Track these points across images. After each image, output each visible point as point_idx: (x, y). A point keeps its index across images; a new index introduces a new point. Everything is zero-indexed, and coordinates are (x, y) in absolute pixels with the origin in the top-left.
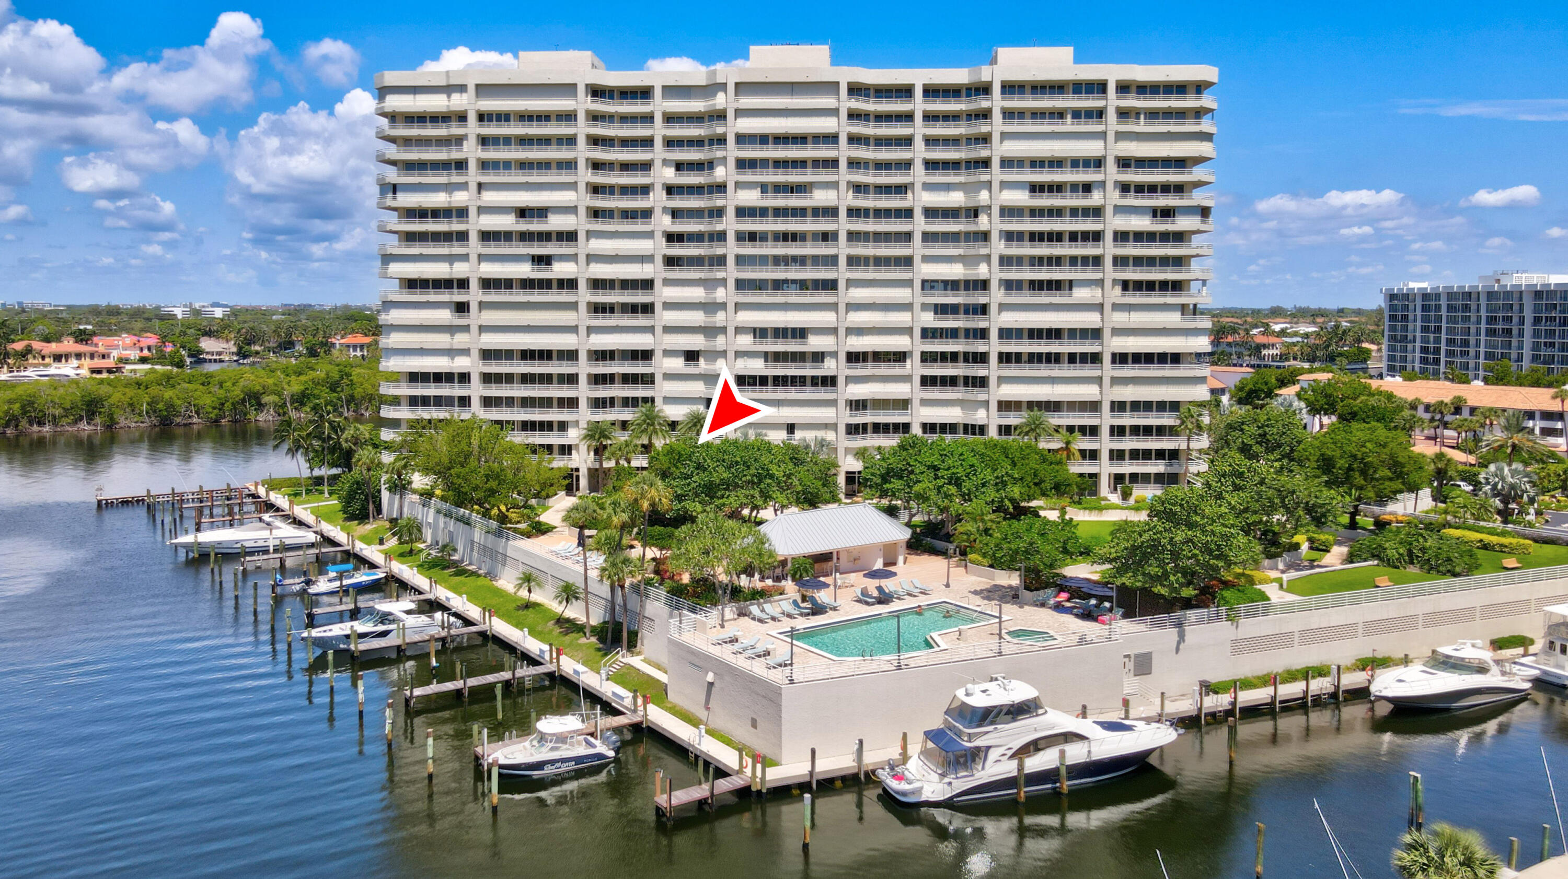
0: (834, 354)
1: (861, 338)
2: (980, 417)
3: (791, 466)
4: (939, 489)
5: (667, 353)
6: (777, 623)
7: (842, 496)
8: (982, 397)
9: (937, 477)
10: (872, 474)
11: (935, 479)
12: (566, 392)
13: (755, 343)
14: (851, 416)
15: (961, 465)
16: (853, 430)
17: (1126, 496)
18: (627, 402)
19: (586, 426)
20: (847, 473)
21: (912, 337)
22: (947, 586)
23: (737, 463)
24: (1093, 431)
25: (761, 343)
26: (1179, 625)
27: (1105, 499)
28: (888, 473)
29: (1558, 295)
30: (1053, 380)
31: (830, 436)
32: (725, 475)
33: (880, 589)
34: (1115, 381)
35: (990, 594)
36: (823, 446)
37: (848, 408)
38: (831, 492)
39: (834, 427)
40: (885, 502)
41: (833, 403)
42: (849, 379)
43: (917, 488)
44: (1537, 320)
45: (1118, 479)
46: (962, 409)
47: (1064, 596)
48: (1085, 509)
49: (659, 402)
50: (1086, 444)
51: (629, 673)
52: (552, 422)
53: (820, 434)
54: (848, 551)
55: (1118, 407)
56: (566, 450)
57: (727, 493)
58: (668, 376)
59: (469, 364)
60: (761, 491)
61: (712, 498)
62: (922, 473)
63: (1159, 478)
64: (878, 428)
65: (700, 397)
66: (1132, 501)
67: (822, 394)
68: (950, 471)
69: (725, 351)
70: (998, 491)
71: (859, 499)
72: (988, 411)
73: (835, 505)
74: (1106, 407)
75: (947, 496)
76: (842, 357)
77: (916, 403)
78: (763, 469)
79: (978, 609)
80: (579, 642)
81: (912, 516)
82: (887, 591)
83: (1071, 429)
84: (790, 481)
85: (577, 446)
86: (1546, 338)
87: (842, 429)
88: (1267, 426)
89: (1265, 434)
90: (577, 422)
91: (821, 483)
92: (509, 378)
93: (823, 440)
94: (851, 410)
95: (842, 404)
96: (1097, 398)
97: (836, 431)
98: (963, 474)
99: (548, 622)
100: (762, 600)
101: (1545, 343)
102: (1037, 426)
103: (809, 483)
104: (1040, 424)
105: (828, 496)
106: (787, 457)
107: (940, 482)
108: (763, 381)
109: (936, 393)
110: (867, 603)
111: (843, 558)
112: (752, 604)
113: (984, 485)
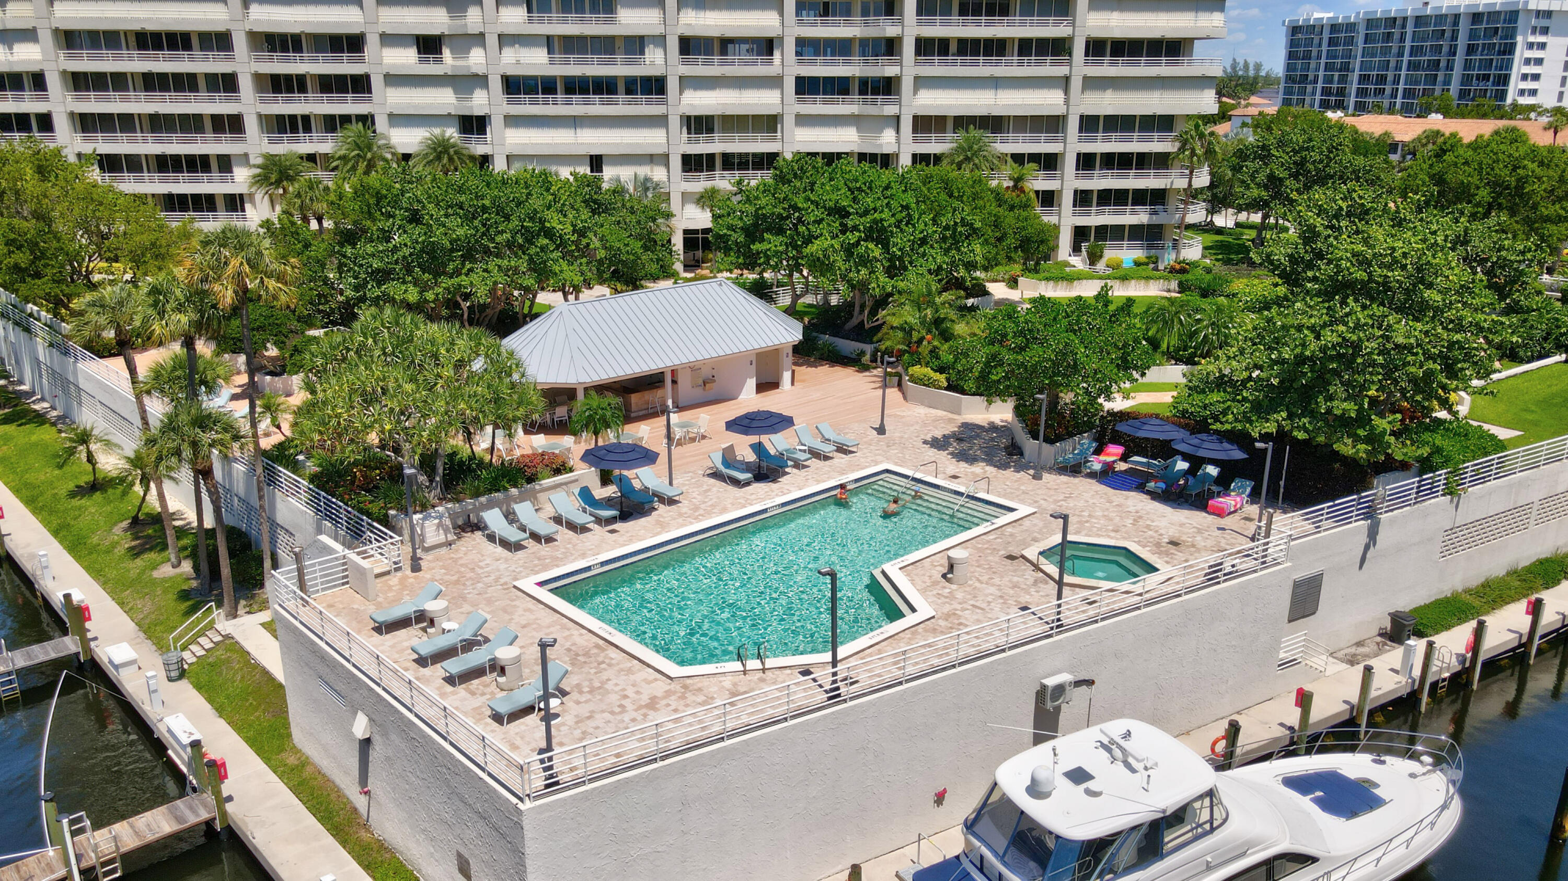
0: (660, 40)
1: (701, 14)
2: (886, 141)
3: (585, 214)
4: (849, 250)
5: (388, 39)
6: (544, 550)
7: (678, 267)
8: (890, 110)
9: (844, 230)
10: (732, 228)
11: (843, 232)
12: (221, 107)
13: (530, 20)
14: (690, 141)
15: (888, 204)
16: (692, 164)
17: (1094, 258)
18: (332, 123)
19: (260, 161)
20: (686, 232)
21: (781, 14)
22: (881, 430)
23: (484, 209)
24: (1050, 162)
25: (541, 21)
26: (1370, 514)
27: (1067, 264)
28: (756, 225)
29: (1502, 17)
30: (996, 83)
31: (658, 174)
32: (460, 232)
33: (758, 448)
34: (1090, 83)
35: (965, 446)
36: (647, 189)
37: (685, 129)
38: (658, 260)
39: (663, 159)
40: (751, 276)
41: (660, 121)
42: (686, 82)
43: (813, 248)
44: (1471, 49)
45: (1080, 233)
46: (859, 131)
47: (1114, 452)
48: (1048, 279)
49: (381, 124)
50: (1039, 183)
51: (228, 661)
52: (207, 156)
53: (643, 171)
54: (694, 368)
55: (1089, 124)
56: (235, 203)
57: (468, 266)
58: (395, 80)
59: (38, 56)
60: (531, 260)
61: (437, 274)
62: (819, 222)
63: (1136, 233)
64: (730, 162)
65: (449, 115)
66: (1101, 266)
67: (644, 107)
68: (869, 218)
69: (482, 35)
70: (947, 251)
71: (706, 272)
72: (898, 131)
73: (669, 283)
74: (1073, 124)
75: (865, 261)
76: (673, 44)
77: (789, 121)
78: (532, 219)
79: (953, 486)
80: (156, 574)
81: (796, 298)
82: (772, 452)
83: (1018, 158)
84: (584, 241)
85: (251, 196)
86: (1479, 69)
87: (676, 163)
88: (1307, 149)
89: (1304, 160)
90: (246, 155)
91: (640, 244)
92: (119, 82)
93: (647, 179)
94: (689, 133)
95: (674, 122)
96: (1060, 111)
97: (667, 165)
98: (893, 220)
99: (115, 524)
100: (514, 491)
101: (1478, 76)
102: (975, 154)
103: (617, 245)
104: (980, 150)
105: (654, 268)
106: (579, 199)
107: (852, 237)
108: (547, 86)
109: (818, 107)
110: (736, 482)
111: (685, 382)
112: (490, 506)
113: (923, 241)
